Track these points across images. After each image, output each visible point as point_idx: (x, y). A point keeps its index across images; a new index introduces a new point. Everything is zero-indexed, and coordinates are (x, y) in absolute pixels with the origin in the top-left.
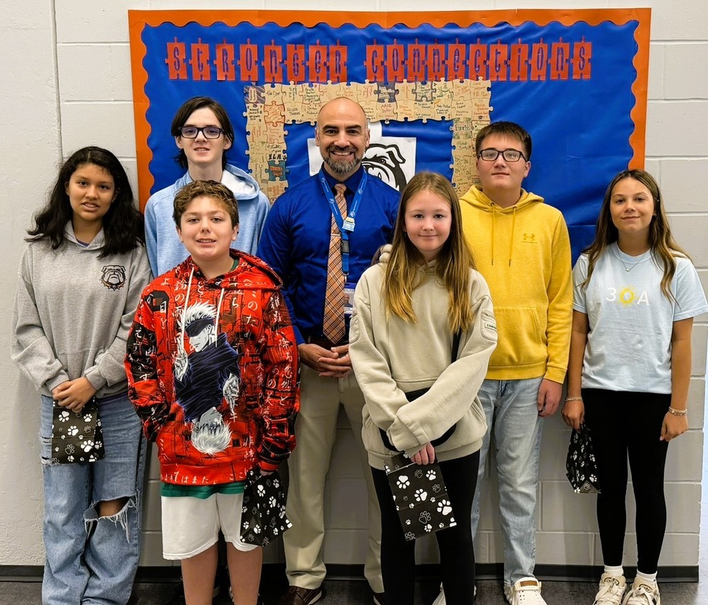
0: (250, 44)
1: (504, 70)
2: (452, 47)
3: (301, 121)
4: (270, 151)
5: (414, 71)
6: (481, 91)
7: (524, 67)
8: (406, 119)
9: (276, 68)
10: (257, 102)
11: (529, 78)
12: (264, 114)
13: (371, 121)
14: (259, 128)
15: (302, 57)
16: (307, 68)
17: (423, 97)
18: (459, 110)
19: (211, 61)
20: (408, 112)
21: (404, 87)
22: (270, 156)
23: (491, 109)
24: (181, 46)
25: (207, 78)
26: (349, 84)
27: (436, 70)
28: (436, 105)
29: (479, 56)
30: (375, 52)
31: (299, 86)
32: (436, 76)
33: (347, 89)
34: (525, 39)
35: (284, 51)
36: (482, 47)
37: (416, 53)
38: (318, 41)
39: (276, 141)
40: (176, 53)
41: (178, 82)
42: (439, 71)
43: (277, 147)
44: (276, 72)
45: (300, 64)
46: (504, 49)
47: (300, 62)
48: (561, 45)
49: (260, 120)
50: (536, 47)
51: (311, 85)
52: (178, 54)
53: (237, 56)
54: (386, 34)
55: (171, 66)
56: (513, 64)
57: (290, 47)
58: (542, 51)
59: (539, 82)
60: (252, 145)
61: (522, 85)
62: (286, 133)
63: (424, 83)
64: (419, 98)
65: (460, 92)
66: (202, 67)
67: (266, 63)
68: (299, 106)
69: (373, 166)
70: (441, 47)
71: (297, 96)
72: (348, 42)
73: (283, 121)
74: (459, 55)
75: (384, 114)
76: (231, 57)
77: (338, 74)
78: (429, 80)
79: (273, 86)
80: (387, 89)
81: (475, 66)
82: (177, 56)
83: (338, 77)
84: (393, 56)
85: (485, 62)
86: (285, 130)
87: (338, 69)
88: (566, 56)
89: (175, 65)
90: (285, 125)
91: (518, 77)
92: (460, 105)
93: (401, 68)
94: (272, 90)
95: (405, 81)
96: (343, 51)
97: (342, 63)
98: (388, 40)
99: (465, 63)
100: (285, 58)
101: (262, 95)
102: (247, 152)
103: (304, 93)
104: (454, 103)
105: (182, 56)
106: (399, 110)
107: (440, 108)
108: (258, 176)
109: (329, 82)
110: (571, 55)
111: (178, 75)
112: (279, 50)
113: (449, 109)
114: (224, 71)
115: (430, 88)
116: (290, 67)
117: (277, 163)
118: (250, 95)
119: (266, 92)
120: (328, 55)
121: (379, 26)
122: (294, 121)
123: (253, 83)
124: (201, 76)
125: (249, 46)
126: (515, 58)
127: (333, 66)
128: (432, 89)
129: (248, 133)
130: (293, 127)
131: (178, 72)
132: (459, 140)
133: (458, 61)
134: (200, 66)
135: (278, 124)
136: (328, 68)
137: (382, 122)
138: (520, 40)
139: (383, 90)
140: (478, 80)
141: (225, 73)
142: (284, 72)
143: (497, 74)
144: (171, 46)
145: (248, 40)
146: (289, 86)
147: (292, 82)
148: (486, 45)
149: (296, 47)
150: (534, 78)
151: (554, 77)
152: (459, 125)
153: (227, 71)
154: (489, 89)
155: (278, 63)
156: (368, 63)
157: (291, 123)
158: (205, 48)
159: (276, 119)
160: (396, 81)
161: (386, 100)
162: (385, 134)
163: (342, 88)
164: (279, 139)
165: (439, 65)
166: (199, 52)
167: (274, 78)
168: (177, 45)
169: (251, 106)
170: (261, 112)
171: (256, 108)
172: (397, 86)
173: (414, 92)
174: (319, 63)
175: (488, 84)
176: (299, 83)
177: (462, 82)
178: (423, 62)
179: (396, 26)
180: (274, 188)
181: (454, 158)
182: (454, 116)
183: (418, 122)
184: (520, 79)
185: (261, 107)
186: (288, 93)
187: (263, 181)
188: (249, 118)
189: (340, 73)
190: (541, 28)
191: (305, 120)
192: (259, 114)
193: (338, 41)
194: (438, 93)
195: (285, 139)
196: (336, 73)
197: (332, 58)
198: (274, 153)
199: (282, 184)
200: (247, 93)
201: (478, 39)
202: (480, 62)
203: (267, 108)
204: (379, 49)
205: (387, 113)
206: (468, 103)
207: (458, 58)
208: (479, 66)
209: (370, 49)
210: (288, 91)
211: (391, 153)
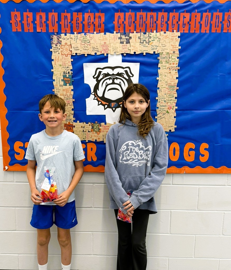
0: (54, 12)
1: (187, 27)
2: (160, 14)
3: (79, 54)
4: (64, 70)
5: (140, 27)
6: (174, 38)
7: (198, 25)
8: (135, 53)
9: (67, 25)
10: (57, 44)
11: (200, 31)
12: (61, 50)
13: (117, 54)
14: (59, 57)
15: (81, 19)
16: (84, 25)
17: (144, 41)
18: (163, 48)
19: (33, 22)
20: (136, 49)
21: (134, 35)
22: (64, 72)
23: (180, 47)
24: (18, 14)
25: (32, 31)
26: (105, 34)
27: (151, 27)
28: (151, 45)
29: (174, 19)
30: (119, 16)
31: (79, 35)
32: (151, 30)
33: (104, 36)
34: (199, 10)
35: (72, 16)
36: (176, 14)
37: (141, 17)
38: (89, 11)
39: (67, 64)
40: (16, 17)
41: (17, 33)
42: (153, 27)
43: (68, 67)
44: (67, 27)
45: (80, 23)
46: (188, 15)
47: (79, 22)
48: (218, 14)
49: (59, 53)
50: (205, 14)
51: (85, 34)
52: (17, 18)
53: (47, 19)
54: (125, 7)
55: (13, 25)
56: (192, 23)
57: (75, 14)
58: (208, 16)
59: (206, 33)
60: (55, 66)
61: (197, 35)
62: (72, 60)
63: (145, 33)
64: (142, 41)
65: (164, 38)
66: (29, 25)
67: (62, 23)
68: (79, 46)
69: (117, 78)
70: (154, 14)
71: (78, 40)
72: (105, 11)
73: (71, 54)
74: (164, 18)
75: (123, 50)
76: (44, 19)
77: (100, 29)
78: (148, 32)
79: (66, 35)
80: (125, 37)
81: (172, 24)
82: (16, 19)
83: (100, 30)
84: (129, 19)
85: (177, 22)
86: (71, 59)
87: (100, 26)
88: (221, 20)
89: (15, 24)
90: (72, 56)
91: (195, 31)
92: (163, 46)
93: (133, 25)
94: (65, 37)
95: (135, 32)
96: (103, 16)
97: (102, 22)
98: (126, 10)
99: (167, 22)
100: (72, 20)
101: (60, 39)
102: (52, 70)
103: (82, 39)
104: (160, 44)
105: (18, 19)
106: (131, 48)
107: (153, 47)
108: (58, 83)
109: (95, 32)
110: (223, 19)
111: (17, 29)
112: (69, 15)
113: (158, 48)
114: (40, 27)
115: (148, 36)
116: (74, 25)
117: (67, 76)
118: (54, 40)
119: (62, 38)
120: (95, 18)
121: (122, 2)
122: (76, 54)
123: (55, 33)
124: (29, 29)
125: (53, 13)
126: (193, 20)
127: (97, 24)
128: (149, 36)
129: (53, 60)
130: (76, 57)
131: (17, 28)
132: (162, 64)
133: (163, 22)
134: (28, 24)
135: (68, 55)
136: (94, 25)
137: (122, 54)
138: (196, 10)
139: (123, 37)
140: (173, 32)
141: (41, 28)
142: (72, 27)
143: (184, 29)
144: (13, 14)
145: (53, 10)
146: (74, 35)
147: (75, 33)
148: (178, 13)
149: (78, 14)
150: (203, 31)
151: (213, 31)
152: (163, 56)
153: (42, 27)
154: (179, 37)
155: (68, 22)
156: (115, 23)
157: (75, 55)
158: (31, 15)
159: (67, 53)
160: (130, 32)
161: (125, 43)
162: (123, 61)
163: (101, 36)
164: (68, 63)
165: (153, 23)
166: (28, 17)
167: (66, 30)
168: (16, 13)
169: (54, 45)
170: (59, 49)
171: (57, 47)
172: (131, 35)
173: (139, 38)
174: (90, 22)
175: (179, 34)
176: (79, 33)
177: (165, 33)
178: (145, 22)
179: (131, 2)
180: (66, 89)
181: (159, 74)
182: (160, 52)
183: (141, 55)
184: (196, 32)
185: (59, 46)
186: (73, 39)
187: (61, 86)
188: (53, 52)
189: (101, 28)
190: (208, 4)
191: (82, 53)
192: (58, 50)
193: (100, 10)
194: (152, 39)
195: (72, 63)
196: (99, 28)
197: (97, 20)
198: (66, 71)
199: (70, 87)
200: (52, 39)
201: (174, 10)
202: (175, 22)
203: (62, 47)
204: (122, 15)
205: (125, 50)
206: (168, 45)
207: (163, 20)
208: (174, 24)
209: (117, 15)
210: (73, 37)
211: (126, 71)
